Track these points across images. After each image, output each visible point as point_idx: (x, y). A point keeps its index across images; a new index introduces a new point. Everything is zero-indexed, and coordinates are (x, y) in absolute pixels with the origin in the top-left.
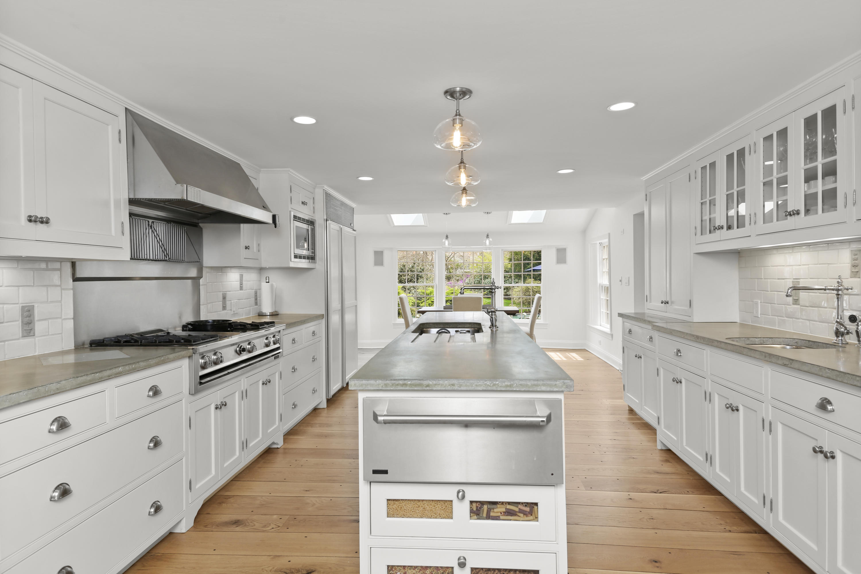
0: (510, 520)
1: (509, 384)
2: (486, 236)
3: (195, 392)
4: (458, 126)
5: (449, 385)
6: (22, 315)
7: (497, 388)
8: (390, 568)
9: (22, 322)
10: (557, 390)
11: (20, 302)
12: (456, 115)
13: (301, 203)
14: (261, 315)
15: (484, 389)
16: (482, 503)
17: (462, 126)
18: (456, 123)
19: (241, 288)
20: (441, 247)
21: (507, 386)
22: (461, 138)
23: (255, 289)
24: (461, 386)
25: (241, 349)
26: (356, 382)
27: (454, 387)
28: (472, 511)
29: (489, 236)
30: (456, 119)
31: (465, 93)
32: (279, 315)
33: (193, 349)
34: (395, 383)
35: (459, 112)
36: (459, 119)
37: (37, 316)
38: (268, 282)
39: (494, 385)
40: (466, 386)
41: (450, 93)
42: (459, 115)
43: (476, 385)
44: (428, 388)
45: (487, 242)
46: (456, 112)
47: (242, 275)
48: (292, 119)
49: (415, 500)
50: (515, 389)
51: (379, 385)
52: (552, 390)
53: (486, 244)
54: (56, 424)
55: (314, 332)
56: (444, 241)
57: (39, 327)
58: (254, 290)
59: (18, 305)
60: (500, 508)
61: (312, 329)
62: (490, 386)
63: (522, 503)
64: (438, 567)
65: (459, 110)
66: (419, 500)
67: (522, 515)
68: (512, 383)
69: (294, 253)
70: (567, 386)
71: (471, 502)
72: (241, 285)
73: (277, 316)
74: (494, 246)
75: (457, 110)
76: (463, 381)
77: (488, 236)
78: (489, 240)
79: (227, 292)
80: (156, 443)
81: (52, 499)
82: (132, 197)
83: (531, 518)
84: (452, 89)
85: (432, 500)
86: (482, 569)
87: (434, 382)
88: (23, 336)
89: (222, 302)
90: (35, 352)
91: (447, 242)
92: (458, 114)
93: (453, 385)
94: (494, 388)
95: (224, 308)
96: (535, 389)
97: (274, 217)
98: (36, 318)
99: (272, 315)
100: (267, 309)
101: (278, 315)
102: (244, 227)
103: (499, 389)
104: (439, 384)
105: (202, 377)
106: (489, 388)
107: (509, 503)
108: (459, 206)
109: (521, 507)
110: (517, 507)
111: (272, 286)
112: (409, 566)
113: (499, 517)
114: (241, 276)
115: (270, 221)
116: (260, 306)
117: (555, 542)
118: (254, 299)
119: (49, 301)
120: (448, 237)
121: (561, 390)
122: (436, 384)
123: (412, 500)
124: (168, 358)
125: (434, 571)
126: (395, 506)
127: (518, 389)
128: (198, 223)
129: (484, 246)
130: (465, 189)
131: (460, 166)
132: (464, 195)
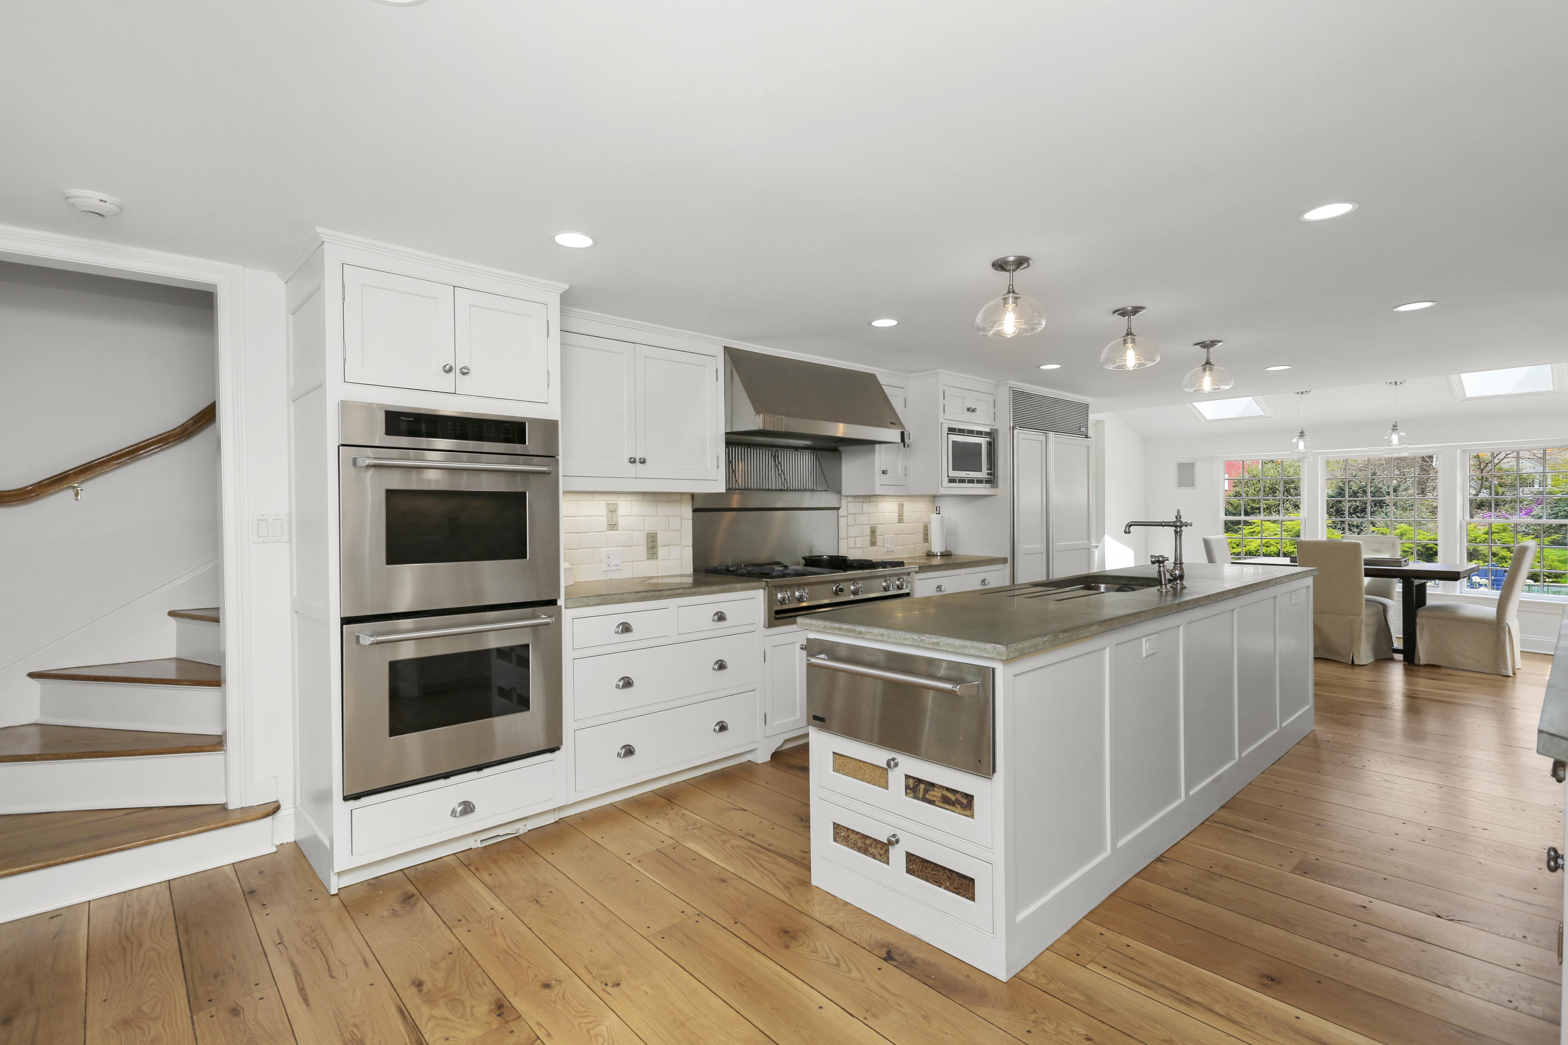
0: (947, 809)
1: (936, 641)
2: (1392, 427)
3: (770, 624)
4: (1010, 306)
5: (879, 635)
6: (647, 540)
7: (924, 644)
8: (836, 826)
9: (647, 546)
10: (987, 655)
11: (646, 529)
12: (1009, 292)
13: (966, 410)
14: (930, 555)
15: (912, 643)
16: (920, 781)
17: (1017, 305)
18: (1008, 303)
19: (900, 521)
20: (1290, 452)
21: (934, 643)
22: (1015, 322)
23: (924, 521)
24: (890, 637)
25: (838, 589)
27: (884, 638)
28: (907, 787)
29: (1398, 428)
30: (1009, 297)
31: (1021, 262)
32: (952, 557)
33: (766, 581)
34: (832, 626)
35: (1012, 288)
36: (1012, 297)
37: (660, 542)
38: (939, 514)
39: (921, 640)
40: (894, 637)
41: (1000, 265)
42: (1013, 292)
43: (904, 639)
44: (860, 636)
45: (1395, 438)
46: (1009, 288)
47: (903, 504)
48: (870, 324)
49: (857, 760)
50: (942, 648)
51: (820, 625)
52: (981, 655)
53: (1391, 442)
54: (621, 627)
55: (985, 580)
56: (1295, 440)
57: (661, 552)
58: (922, 524)
59: (644, 532)
60: (937, 792)
61: (983, 576)
62: (917, 641)
63: (961, 793)
64: (876, 840)
65: (1012, 285)
66: (860, 761)
67: (959, 807)
68: (939, 640)
69: (948, 476)
70: (998, 652)
71: (908, 777)
72: (901, 516)
73: (949, 557)
74: (1410, 446)
75: (1010, 285)
76: (891, 632)
77: (1395, 428)
78: (1399, 436)
79: (878, 525)
80: (721, 666)
81: (617, 686)
82: (729, 431)
83: (969, 813)
84: (1002, 259)
85: (872, 764)
86: (918, 857)
87: (866, 630)
88: (648, 559)
89: (869, 537)
90: (658, 573)
91: (1301, 445)
92: (1011, 291)
93: (882, 635)
94: (921, 644)
95: (873, 543)
96: (963, 651)
97: (902, 434)
98: (659, 544)
99: (943, 555)
100: (937, 548)
101: (950, 555)
102: (877, 446)
103: (926, 646)
104: (870, 633)
105: (777, 612)
106: (917, 644)
107: (948, 789)
108: (1199, 390)
109: (959, 797)
110: (955, 796)
111: (942, 519)
112: (852, 830)
113: (935, 801)
114: (901, 506)
115: (899, 440)
116: (931, 543)
117: (991, 850)
118: (922, 535)
119: (670, 529)
120: (1305, 434)
121: (991, 656)
122: (867, 632)
123: (855, 759)
124: (734, 588)
125: (873, 843)
126: (840, 761)
127: (945, 649)
128: (838, 447)
129: (1386, 447)
130: (1208, 363)
131: (1125, 340)
132: (1207, 373)
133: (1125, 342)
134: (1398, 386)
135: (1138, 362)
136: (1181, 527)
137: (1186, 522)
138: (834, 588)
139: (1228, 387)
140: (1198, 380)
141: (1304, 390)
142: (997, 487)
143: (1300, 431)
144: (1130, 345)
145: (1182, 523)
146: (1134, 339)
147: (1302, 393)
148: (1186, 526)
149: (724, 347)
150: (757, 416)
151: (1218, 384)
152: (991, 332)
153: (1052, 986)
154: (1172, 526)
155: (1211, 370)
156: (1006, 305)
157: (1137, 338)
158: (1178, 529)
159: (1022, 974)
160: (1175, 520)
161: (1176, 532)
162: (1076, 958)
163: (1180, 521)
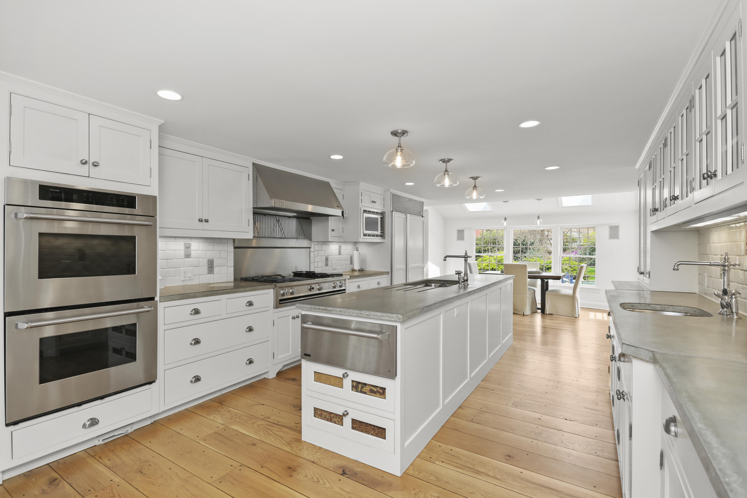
0: (372, 396)
1: (368, 313)
2: (537, 217)
3: (276, 307)
4: (399, 153)
5: (339, 311)
6: (208, 263)
7: (362, 315)
8: (315, 409)
9: (208, 267)
10: (393, 320)
11: (207, 258)
12: (398, 147)
13: (371, 202)
14: (353, 270)
15: (356, 315)
16: (359, 383)
17: (402, 153)
18: (398, 152)
19: (340, 254)
20: (501, 227)
21: (367, 315)
22: (401, 161)
23: (350, 254)
24: (345, 312)
25: (311, 288)
26: (299, 305)
27: (342, 313)
28: (353, 386)
29: (539, 218)
30: (398, 149)
31: (404, 133)
32: (364, 271)
33: (275, 285)
34: (315, 307)
35: (400, 145)
36: (400, 149)
37: (215, 264)
38: (358, 251)
39: (361, 313)
40: (347, 312)
41: (395, 134)
42: (400, 147)
43: (352, 313)
44: (330, 312)
45: (538, 222)
46: (399, 145)
47: (341, 246)
48: (329, 157)
49: (327, 374)
50: (371, 317)
51: (308, 307)
52: (390, 320)
53: (537, 224)
54: (194, 311)
55: (379, 282)
56: (503, 221)
57: (216, 270)
58: (350, 255)
59: (206, 259)
60: (367, 387)
61: (378, 280)
62: (359, 314)
63: (379, 387)
64: (336, 414)
65: (400, 143)
66: (329, 375)
67: (378, 394)
68: (370, 313)
69: (363, 233)
70: (399, 318)
71: (353, 381)
72: (340, 252)
73: (362, 271)
74: (544, 225)
75: (399, 143)
76: (346, 310)
78: (540, 221)
79: (329, 256)
80: (250, 329)
81: (191, 344)
82: (255, 207)
83: (383, 397)
84: (396, 131)
85: (335, 376)
86: (358, 421)
87: (333, 309)
88: (208, 273)
89: (325, 262)
90: (214, 281)
91: (505, 223)
92: (399, 146)
93: (341, 311)
94: (361, 315)
95: (327, 265)
96: (382, 318)
97: (343, 212)
98: (215, 265)
99: (359, 271)
100: (357, 267)
101: (363, 271)
102: (330, 217)
103: (363, 316)
104: (335, 310)
105: (280, 300)
106: (359, 315)
107: (373, 386)
108: (471, 198)
109: (378, 389)
110: (376, 389)
111: (359, 253)
112: (324, 410)
113: (366, 392)
114: (340, 247)
115: (341, 215)
116: (354, 265)
117: (394, 414)
118: (349, 261)
119: (221, 257)
120: (507, 219)
121: (395, 320)
122: (333, 310)
123: (326, 374)
124: (258, 288)
125: (335, 416)
126: (318, 376)
127: (373, 318)
128: (310, 217)
129: (535, 226)
130: (475, 186)
131: (444, 174)
132: (475, 191)
133: (445, 174)
134: (540, 201)
135: (450, 184)
136: (467, 258)
137: (469, 256)
138: (309, 288)
139: (482, 197)
140: (470, 194)
141: (506, 201)
142: (385, 238)
143: (505, 218)
144: (446, 176)
145: (467, 256)
146: (448, 173)
147: (506, 202)
148: (469, 257)
149: (253, 163)
150: (271, 200)
151: (479, 196)
152: (390, 165)
153: (421, 475)
154: (463, 257)
155: (476, 189)
156: (397, 153)
157: (450, 173)
158: (466, 259)
159: (407, 471)
160: (465, 255)
161: (465, 260)
162: (430, 460)
163: (467, 255)
